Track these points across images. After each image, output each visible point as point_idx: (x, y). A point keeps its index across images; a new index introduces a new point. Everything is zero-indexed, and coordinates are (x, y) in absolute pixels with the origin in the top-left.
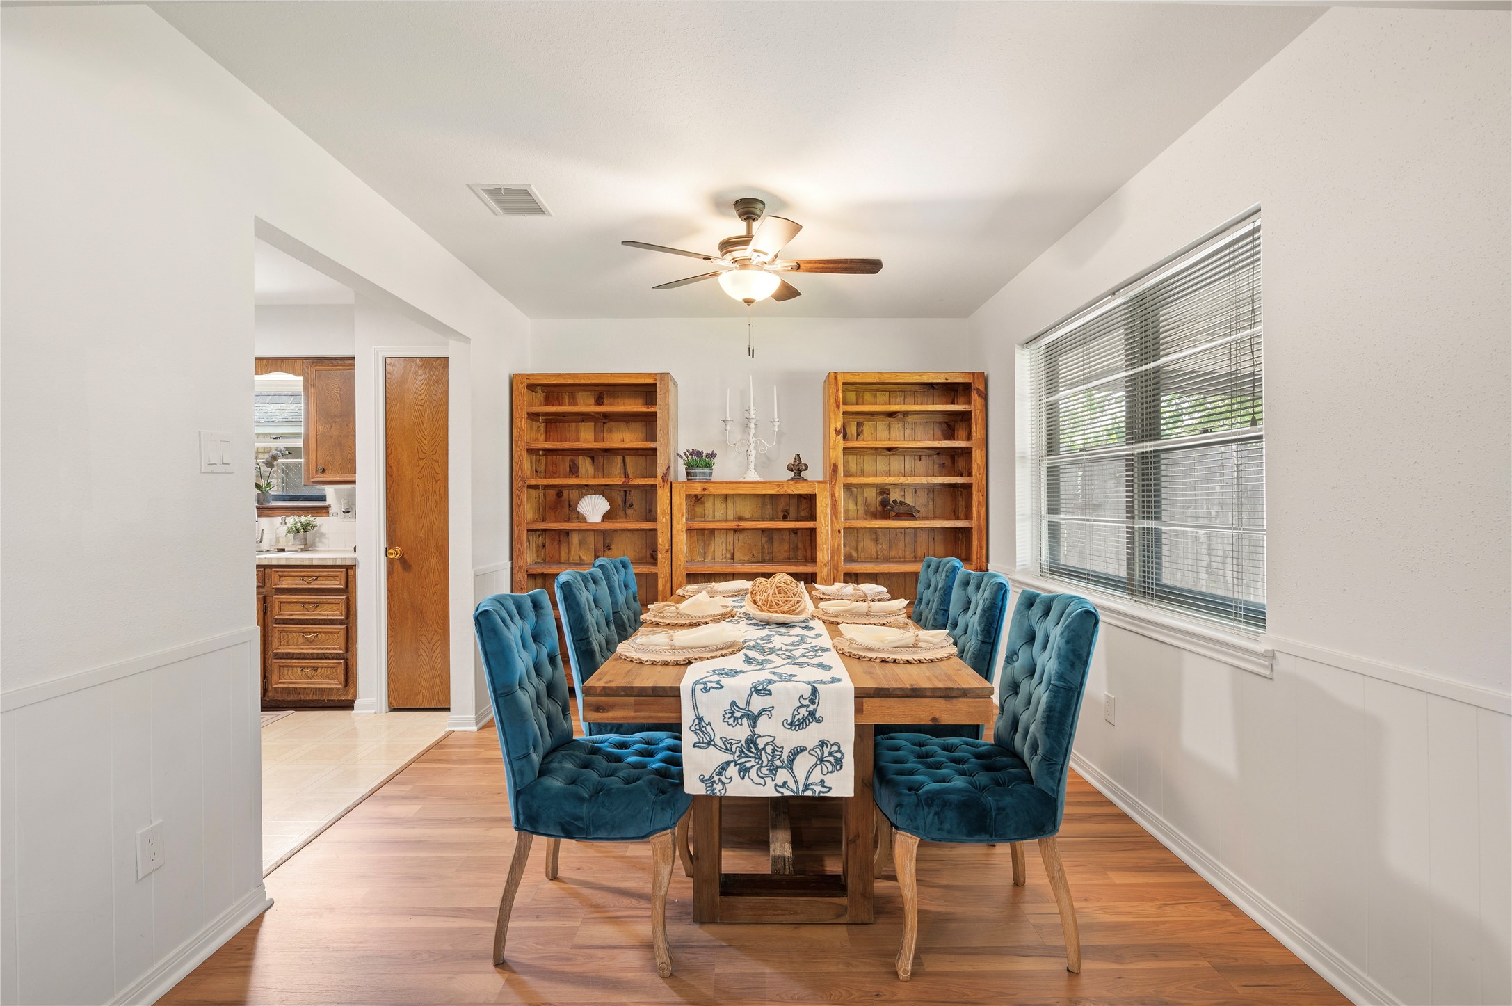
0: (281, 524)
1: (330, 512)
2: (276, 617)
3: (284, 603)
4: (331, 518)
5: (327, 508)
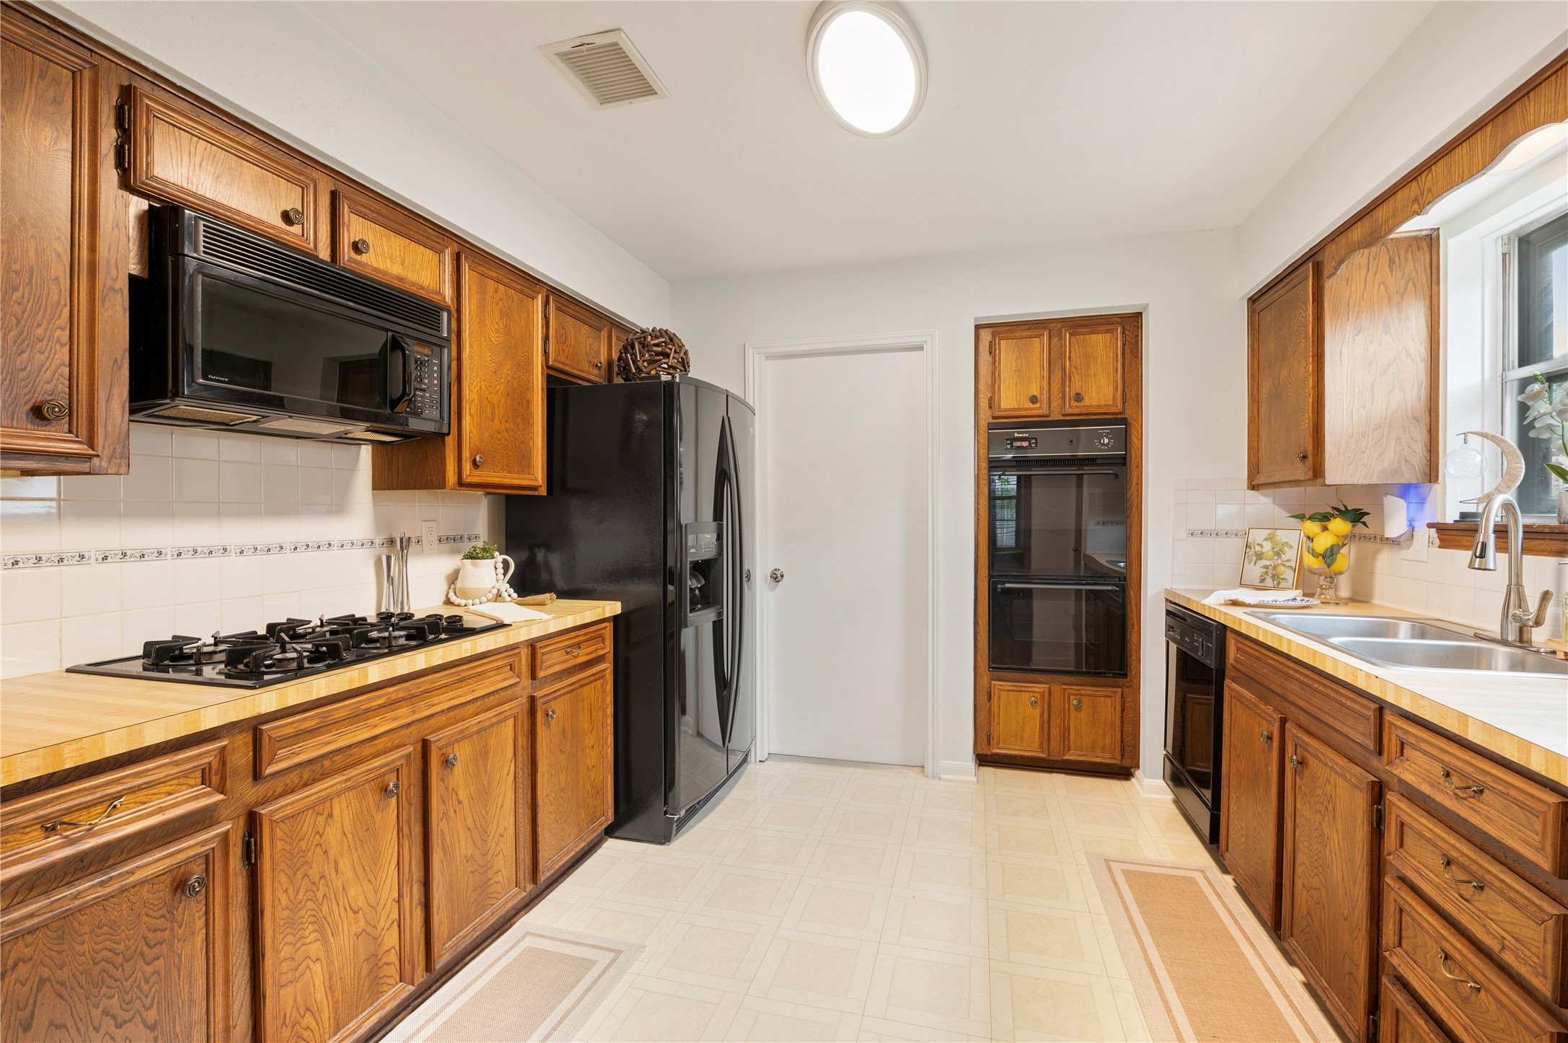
3: (1406, 824)
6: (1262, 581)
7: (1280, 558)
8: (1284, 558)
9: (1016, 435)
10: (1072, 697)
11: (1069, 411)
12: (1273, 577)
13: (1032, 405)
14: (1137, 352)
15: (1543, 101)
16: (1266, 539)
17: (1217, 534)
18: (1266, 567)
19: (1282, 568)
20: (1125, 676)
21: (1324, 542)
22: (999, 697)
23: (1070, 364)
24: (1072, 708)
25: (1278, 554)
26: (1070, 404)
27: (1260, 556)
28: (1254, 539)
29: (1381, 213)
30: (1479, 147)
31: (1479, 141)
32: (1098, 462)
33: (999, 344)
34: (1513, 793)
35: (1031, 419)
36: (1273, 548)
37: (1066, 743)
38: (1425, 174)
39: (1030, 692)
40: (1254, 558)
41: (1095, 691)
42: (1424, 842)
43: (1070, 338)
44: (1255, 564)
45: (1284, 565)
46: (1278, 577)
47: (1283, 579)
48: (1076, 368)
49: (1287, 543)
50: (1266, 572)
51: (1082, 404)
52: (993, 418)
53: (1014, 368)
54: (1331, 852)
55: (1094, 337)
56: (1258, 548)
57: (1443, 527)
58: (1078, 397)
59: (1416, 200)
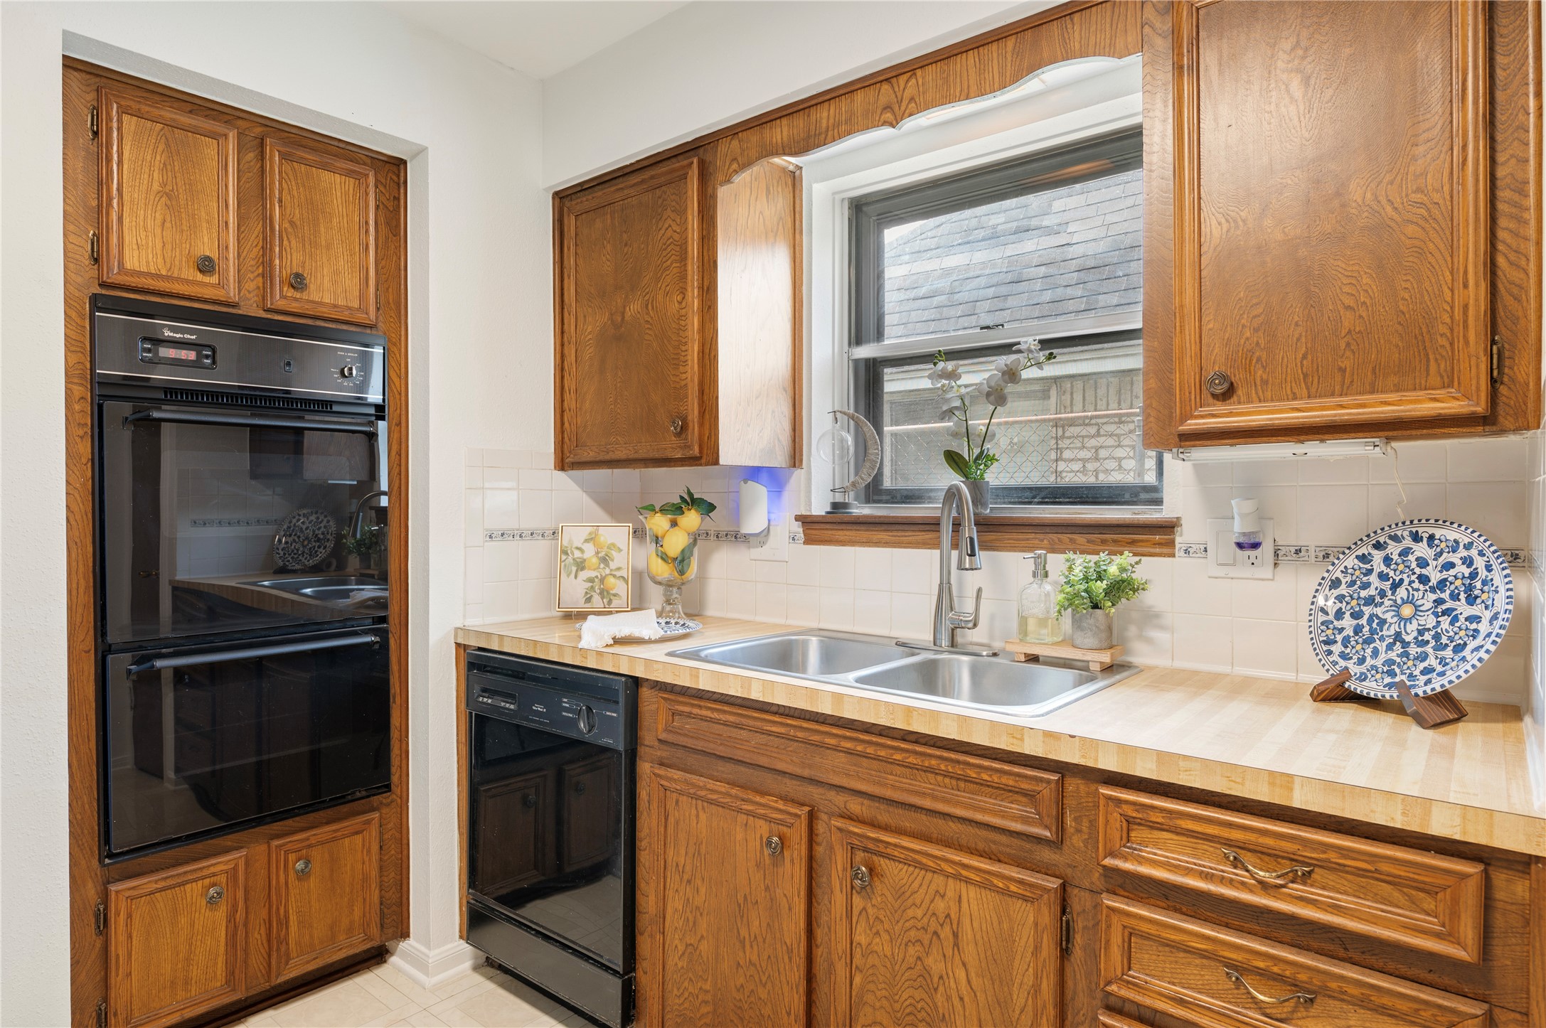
0: (1034, 575)
1: (1178, 540)
2: (1113, 988)
3: (1146, 937)
4: (1180, 560)
5: (1169, 527)
6: (588, 600)
7: (607, 565)
8: (613, 565)
9: (167, 333)
10: (292, 857)
11: (281, 304)
12: (602, 593)
13: (199, 277)
14: (398, 225)
15: (1093, 28)
16: (586, 541)
17: (521, 536)
18: (591, 580)
19: (611, 580)
20: (388, 788)
21: (676, 542)
22: (130, 916)
23: (281, 214)
24: (292, 875)
25: (605, 560)
26: (281, 291)
27: (581, 566)
28: (570, 541)
29: (825, 114)
30: (995, 61)
31: (995, 55)
32: (335, 408)
33: (120, 121)
34: (1385, 867)
35: (196, 305)
36: (597, 553)
37: (283, 949)
38: (905, 77)
39: (203, 878)
40: (574, 569)
41: (335, 831)
42: (1182, 955)
43: (281, 164)
44: (576, 577)
45: (614, 576)
46: (608, 593)
47: (615, 595)
48: (292, 223)
49: (613, 545)
50: (592, 587)
51: (305, 296)
52: (103, 285)
53: (156, 187)
54: (949, 998)
55: (326, 176)
56: (577, 554)
57: (809, 520)
58: (298, 282)
59: (888, 108)
